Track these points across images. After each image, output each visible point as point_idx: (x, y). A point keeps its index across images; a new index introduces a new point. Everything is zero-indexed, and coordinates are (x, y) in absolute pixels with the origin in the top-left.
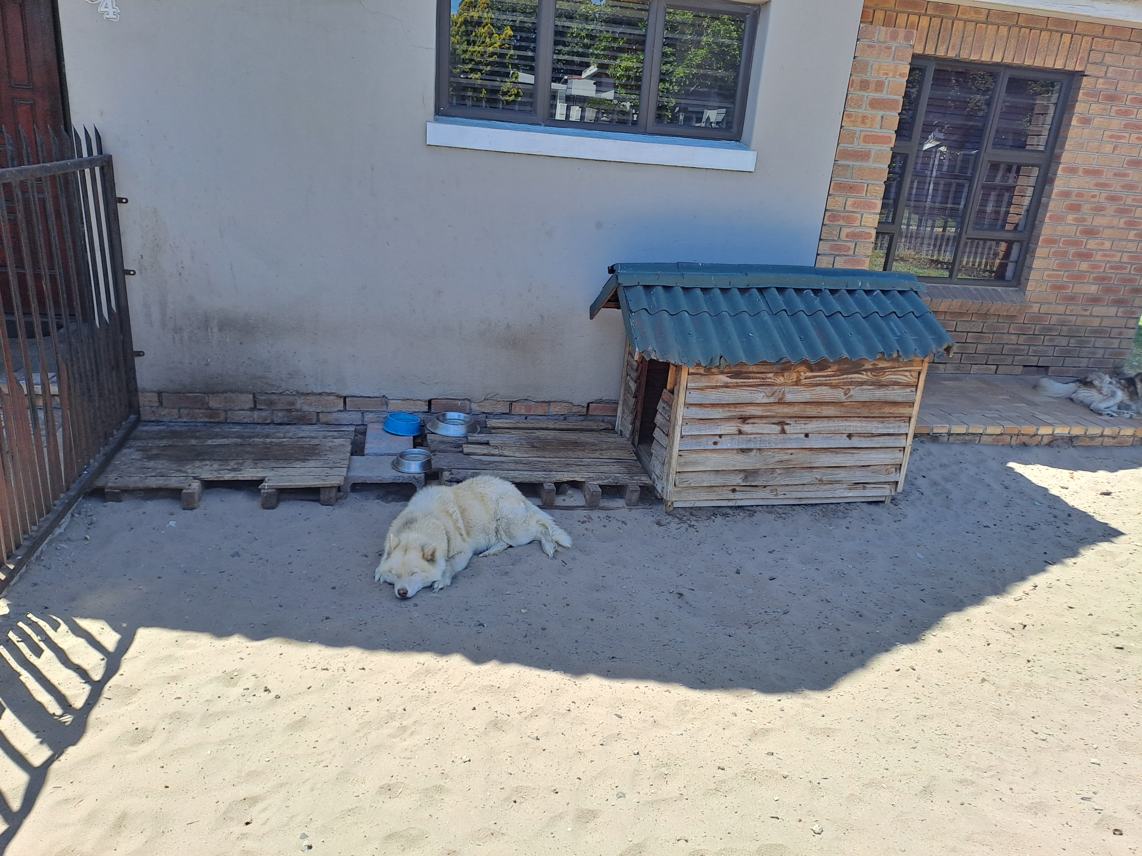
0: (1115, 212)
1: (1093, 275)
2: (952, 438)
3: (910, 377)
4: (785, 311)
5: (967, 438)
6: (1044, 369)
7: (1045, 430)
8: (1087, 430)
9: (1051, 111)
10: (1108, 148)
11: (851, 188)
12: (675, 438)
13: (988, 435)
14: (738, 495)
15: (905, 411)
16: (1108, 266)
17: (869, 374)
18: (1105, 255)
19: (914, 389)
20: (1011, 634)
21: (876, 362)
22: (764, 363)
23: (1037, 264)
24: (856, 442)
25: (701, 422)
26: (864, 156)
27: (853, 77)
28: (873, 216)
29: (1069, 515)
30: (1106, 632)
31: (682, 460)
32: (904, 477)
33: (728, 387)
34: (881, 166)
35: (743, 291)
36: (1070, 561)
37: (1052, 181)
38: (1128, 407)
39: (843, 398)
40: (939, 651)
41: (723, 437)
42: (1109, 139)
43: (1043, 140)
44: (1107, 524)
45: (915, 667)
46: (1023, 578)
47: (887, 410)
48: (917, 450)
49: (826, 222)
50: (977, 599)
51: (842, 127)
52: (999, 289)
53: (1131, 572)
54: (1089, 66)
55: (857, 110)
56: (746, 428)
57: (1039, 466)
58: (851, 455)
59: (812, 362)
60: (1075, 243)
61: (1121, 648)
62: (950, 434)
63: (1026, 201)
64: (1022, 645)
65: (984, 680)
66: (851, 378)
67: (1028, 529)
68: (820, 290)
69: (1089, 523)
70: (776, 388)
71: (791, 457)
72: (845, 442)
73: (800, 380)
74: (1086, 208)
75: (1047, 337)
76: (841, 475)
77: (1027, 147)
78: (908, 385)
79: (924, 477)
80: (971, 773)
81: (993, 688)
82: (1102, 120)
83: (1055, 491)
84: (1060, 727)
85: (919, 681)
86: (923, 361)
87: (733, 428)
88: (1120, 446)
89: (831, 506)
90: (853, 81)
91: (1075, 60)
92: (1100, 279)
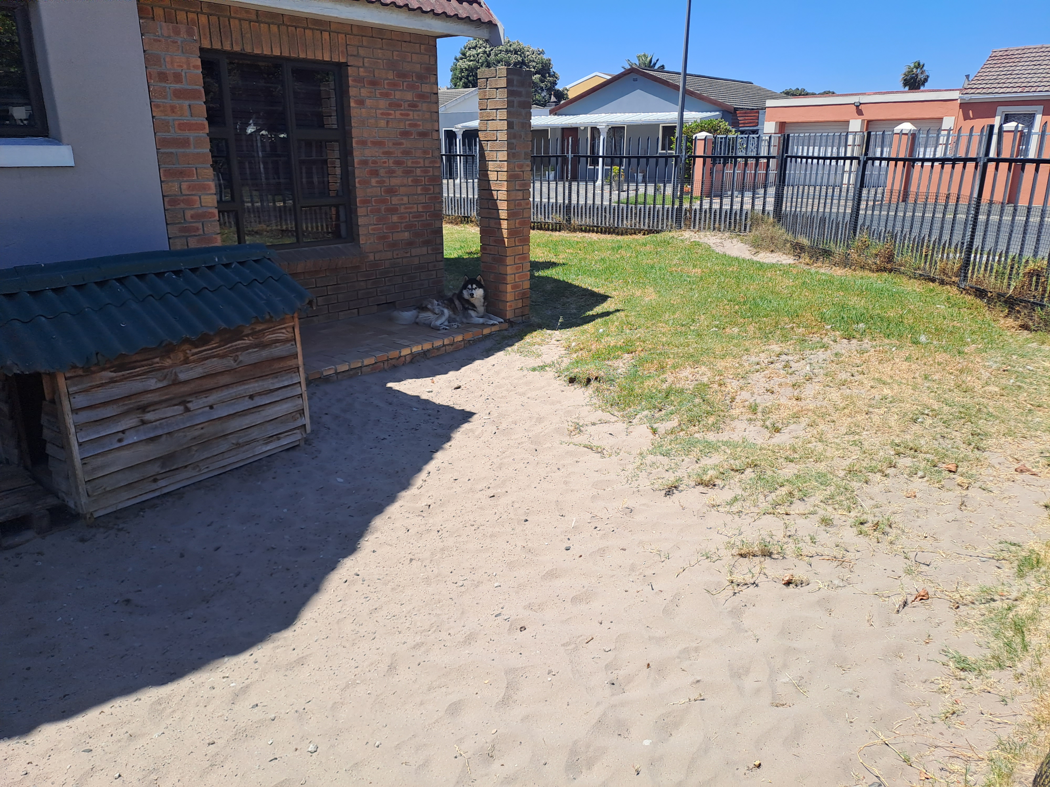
0: (403, 173)
1: (403, 225)
2: (339, 376)
3: (286, 333)
4: (151, 295)
5: (351, 373)
6: (391, 305)
7: (405, 352)
8: (433, 344)
9: (333, 96)
10: (383, 123)
11: (181, 173)
12: (73, 448)
13: (366, 366)
14: (162, 483)
15: (292, 363)
16: (411, 215)
17: (251, 338)
18: (406, 208)
19: (293, 343)
20: (421, 515)
21: (253, 327)
22: (145, 350)
23: (361, 221)
24: (259, 401)
25: (98, 423)
26: (185, 143)
27: (149, 70)
28: (210, 196)
29: (438, 411)
30: (482, 489)
31: (89, 467)
32: (309, 419)
33: (116, 382)
34: (202, 150)
35: (101, 284)
36: (447, 445)
37: (351, 153)
38: (454, 320)
39: (234, 365)
40: (374, 551)
41: (127, 432)
42: (381, 116)
43: (334, 118)
44: (463, 410)
45: (359, 573)
46: (419, 470)
47: (277, 366)
48: (315, 393)
49: (167, 207)
50: (391, 499)
51: (153, 117)
52: (340, 246)
53: (486, 439)
54: (349, 57)
55: (164, 100)
56: (149, 416)
57: (410, 381)
58: (258, 413)
59: (193, 338)
60: (384, 201)
61: (494, 496)
62: (337, 373)
63: (338, 171)
64: (431, 521)
65: (411, 560)
66: (236, 345)
67: (413, 431)
68: (181, 271)
69: (452, 413)
70: (166, 370)
71: (202, 431)
72: (249, 404)
73: (188, 358)
74: (382, 172)
75: (386, 279)
76: (255, 433)
77: (325, 126)
78: (286, 341)
79: (327, 414)
80: (419, 637)
81: (419, 563)
82: (371, 101)
83: (424, 396)
84: (470, 570)
85: (365, 582)
86: (293, 317)
87: (134, 420)
88: (457, 350)
89: (254, 464)
90: (150, 73)
91: (337, 53)
92: (409, 227)
